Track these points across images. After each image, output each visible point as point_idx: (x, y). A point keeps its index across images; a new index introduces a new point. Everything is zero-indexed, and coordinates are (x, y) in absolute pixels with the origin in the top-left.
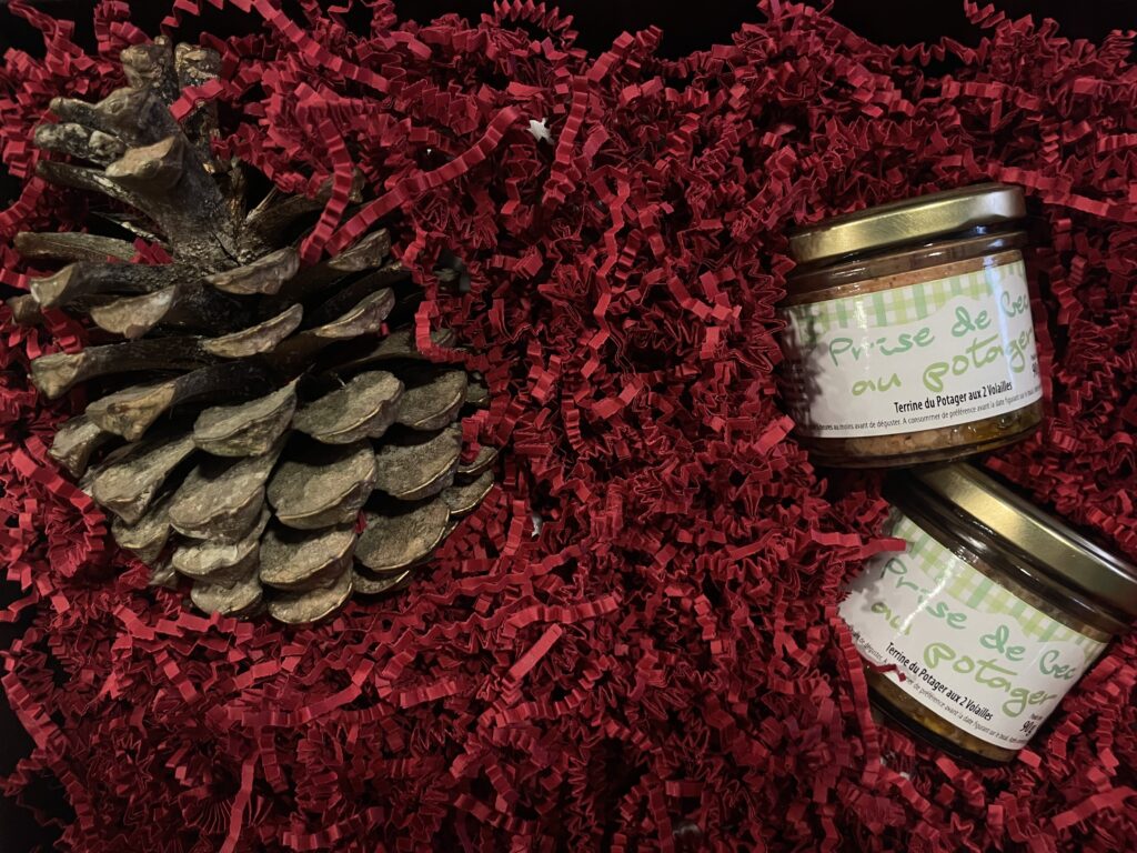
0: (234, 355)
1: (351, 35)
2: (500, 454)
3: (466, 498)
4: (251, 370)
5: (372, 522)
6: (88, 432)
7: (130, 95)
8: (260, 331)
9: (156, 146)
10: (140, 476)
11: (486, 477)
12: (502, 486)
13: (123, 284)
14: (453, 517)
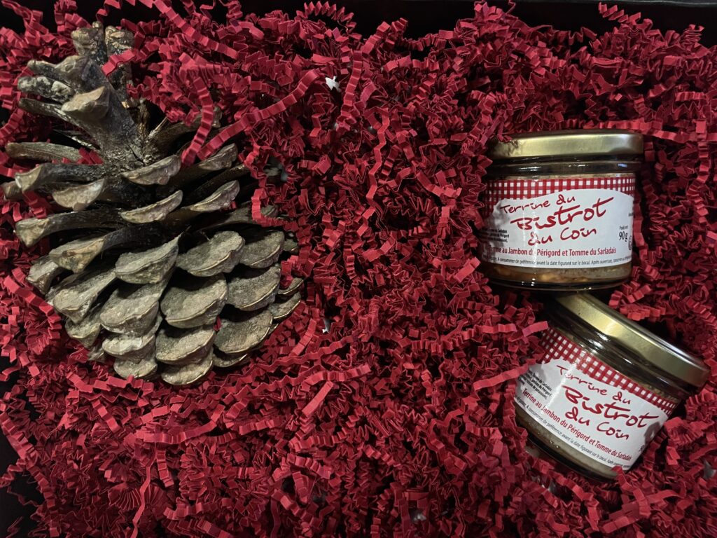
0: (140, 222)
1: (214, 23)
2: (305, 282)
3: (283, 310)
4: (151, 229)
5: (225, 324)
6: (49, 268)
7: (77, 61)
8: (156, 207)
9: (93, 92)
10: (82, 295)
11: (296, 297)
12: (306, 302)
13: (73, 177)
14: (275, 322)
